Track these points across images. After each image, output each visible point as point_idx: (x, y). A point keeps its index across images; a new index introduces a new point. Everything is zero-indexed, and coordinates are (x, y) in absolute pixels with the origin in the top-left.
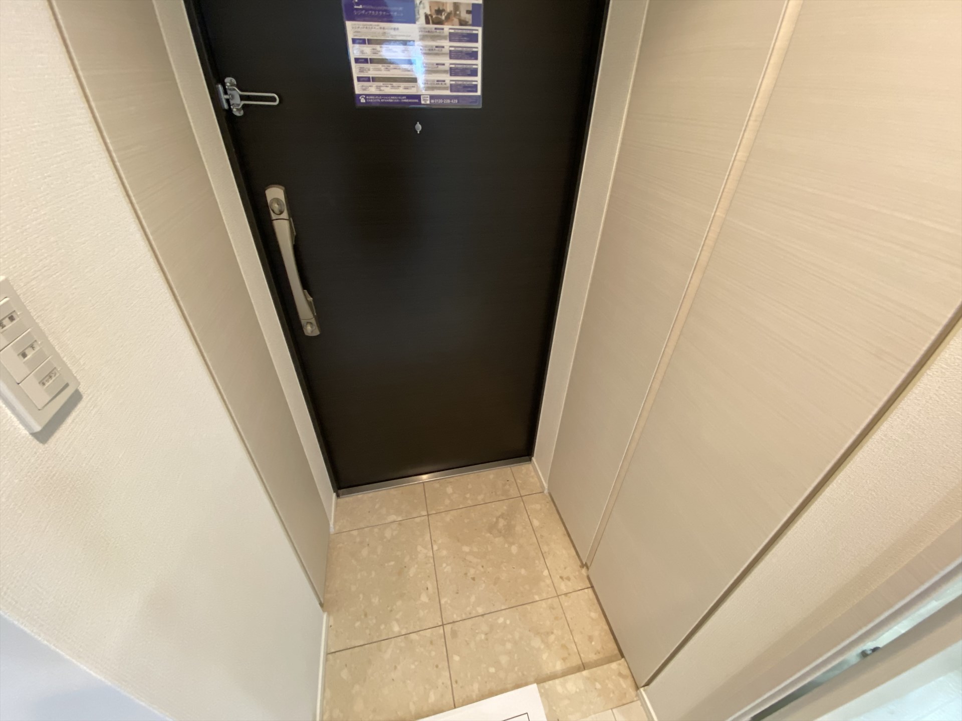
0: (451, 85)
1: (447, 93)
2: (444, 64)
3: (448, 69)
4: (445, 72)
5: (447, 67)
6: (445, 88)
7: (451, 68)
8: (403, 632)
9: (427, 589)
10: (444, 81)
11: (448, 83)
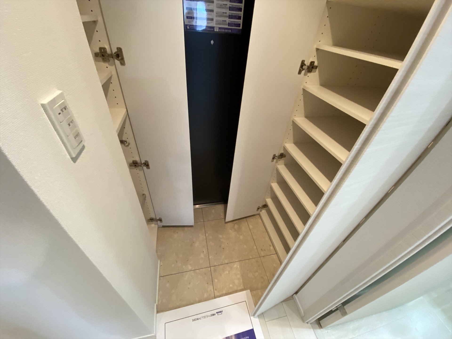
0: (229, 23)
1: (227, 27)
2: (226, 13)
3: (228, 15)
4: (226, 17)
5: (228, 14)
6: (226, 25)
7: (229, 15)
8: (193, 269)
9: (203, 252)
10: (226, 21)
11: (227, 22)
